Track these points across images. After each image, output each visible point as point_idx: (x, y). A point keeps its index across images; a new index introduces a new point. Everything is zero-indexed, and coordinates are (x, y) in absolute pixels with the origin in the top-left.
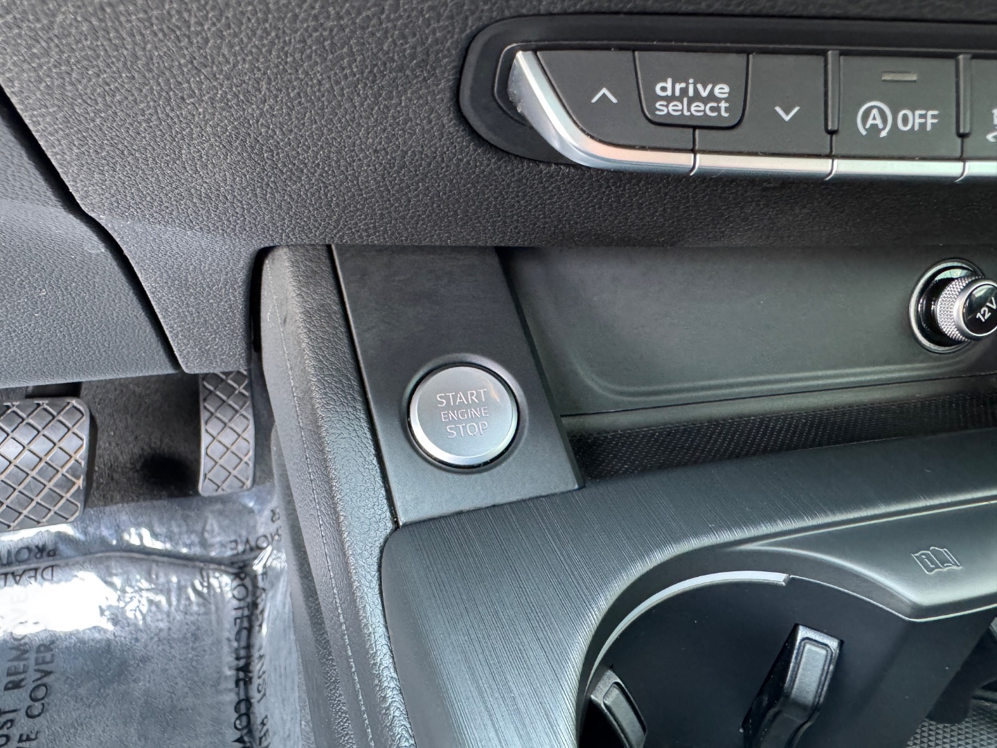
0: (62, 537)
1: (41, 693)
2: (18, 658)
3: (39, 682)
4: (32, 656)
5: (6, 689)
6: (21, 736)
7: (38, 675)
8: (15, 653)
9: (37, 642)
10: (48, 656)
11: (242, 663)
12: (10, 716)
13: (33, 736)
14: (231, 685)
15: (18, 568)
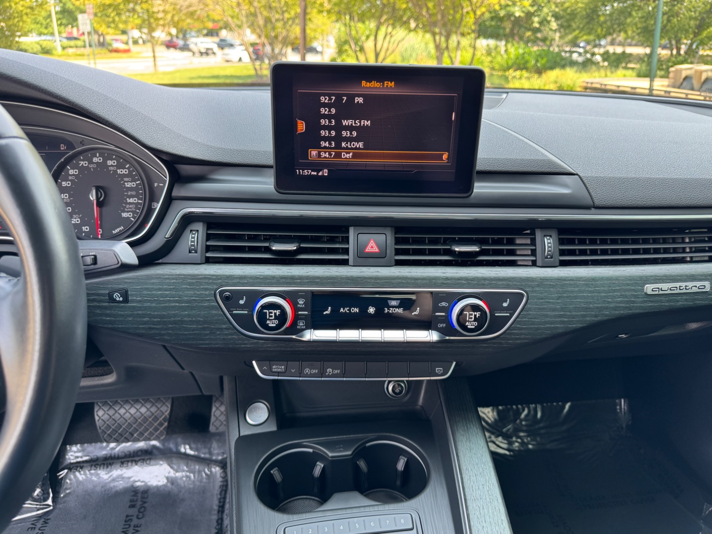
0: (154, 447)
1: (142, 510)
2: (134, 496)
3: (142, 506)
4: (140, 495)
5: (130, 507)
6: (135, 525)
7: (141, 503)
8: (133, 493)
9: (142, 489)
10: (146, 495)
12: (130, 518)
13: (139, 526)
14: (216, 512)
15: (137, 459)
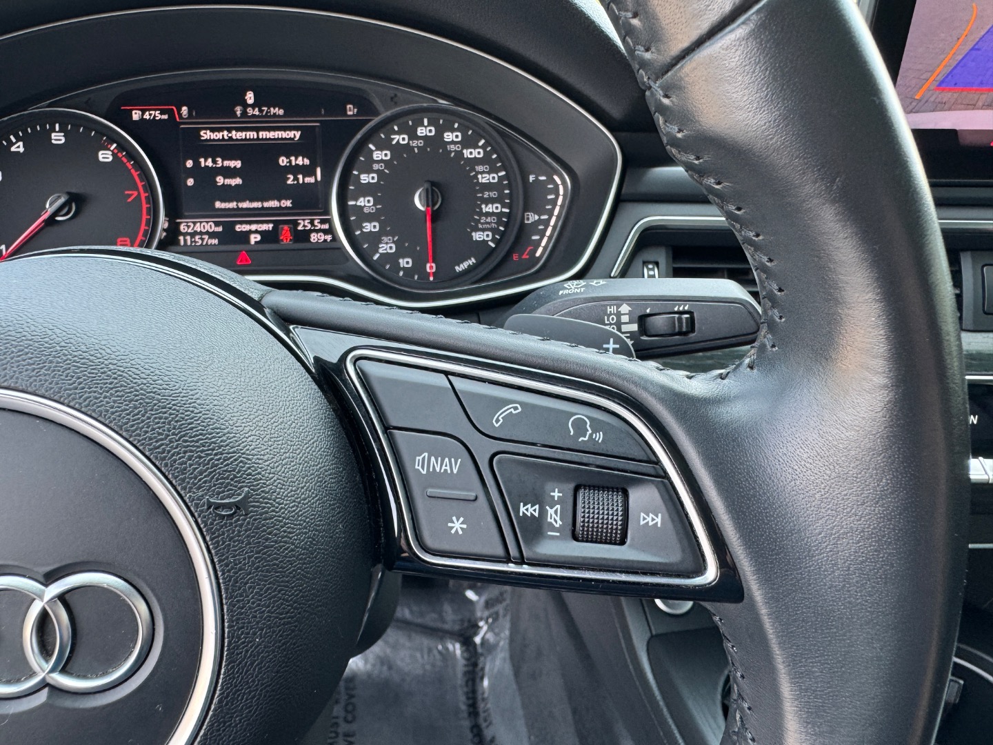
1: (350, 708)
3: (348, 701)
11: (471, 702)
13: (352, 734)
14: (466, 715)
